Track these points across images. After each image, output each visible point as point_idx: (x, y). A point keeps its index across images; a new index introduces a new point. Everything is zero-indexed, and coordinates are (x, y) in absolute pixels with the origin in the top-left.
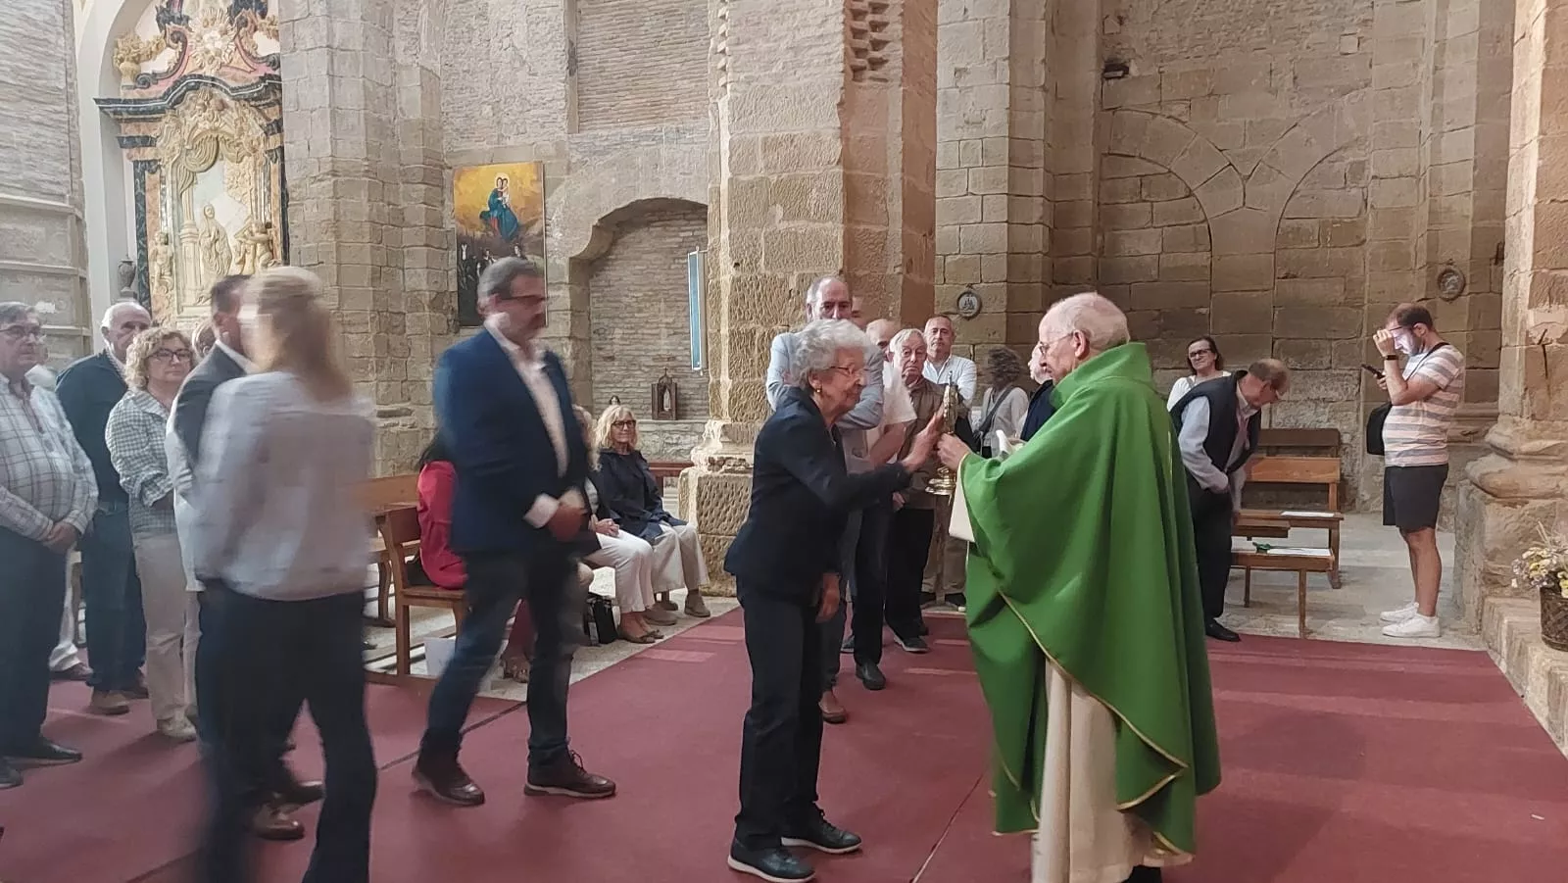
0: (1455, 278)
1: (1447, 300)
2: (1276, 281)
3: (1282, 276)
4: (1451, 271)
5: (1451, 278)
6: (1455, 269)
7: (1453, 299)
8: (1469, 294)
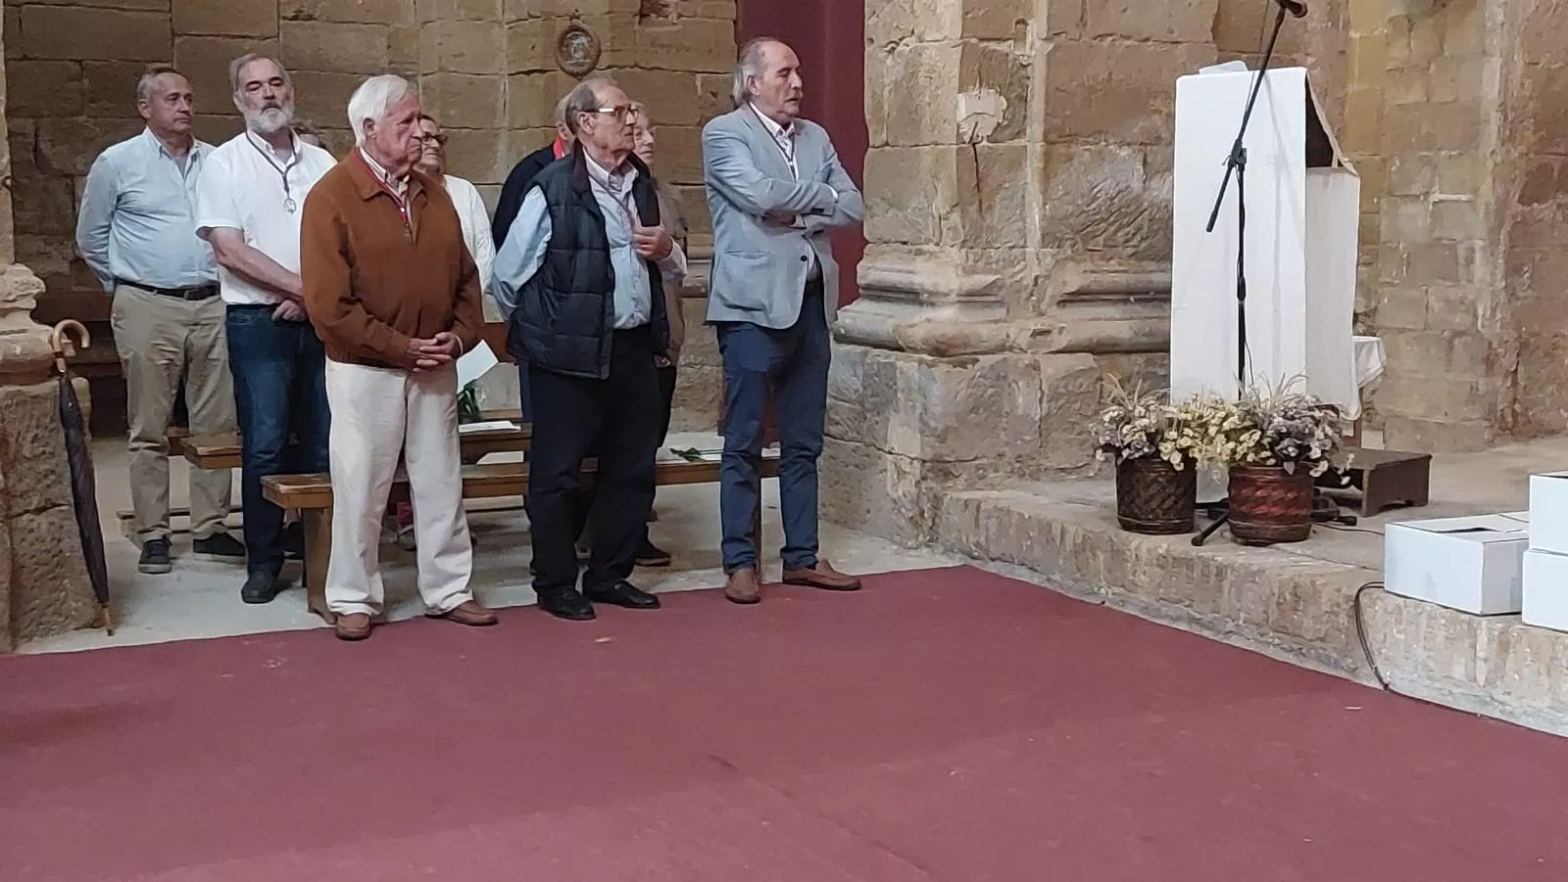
0: (583, 40)
1: (571, 74)
2: (282, 22)
3: (291, 14)
4: (578, 29)
5: (578, 41)
6: (584, 26)
7: (584, 74)
8: (609, 67)
